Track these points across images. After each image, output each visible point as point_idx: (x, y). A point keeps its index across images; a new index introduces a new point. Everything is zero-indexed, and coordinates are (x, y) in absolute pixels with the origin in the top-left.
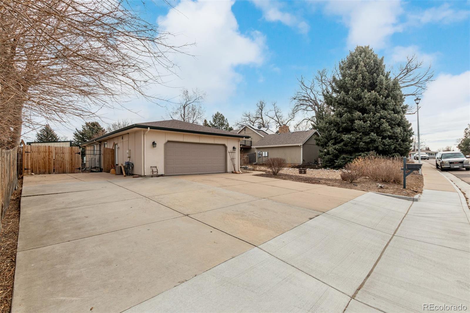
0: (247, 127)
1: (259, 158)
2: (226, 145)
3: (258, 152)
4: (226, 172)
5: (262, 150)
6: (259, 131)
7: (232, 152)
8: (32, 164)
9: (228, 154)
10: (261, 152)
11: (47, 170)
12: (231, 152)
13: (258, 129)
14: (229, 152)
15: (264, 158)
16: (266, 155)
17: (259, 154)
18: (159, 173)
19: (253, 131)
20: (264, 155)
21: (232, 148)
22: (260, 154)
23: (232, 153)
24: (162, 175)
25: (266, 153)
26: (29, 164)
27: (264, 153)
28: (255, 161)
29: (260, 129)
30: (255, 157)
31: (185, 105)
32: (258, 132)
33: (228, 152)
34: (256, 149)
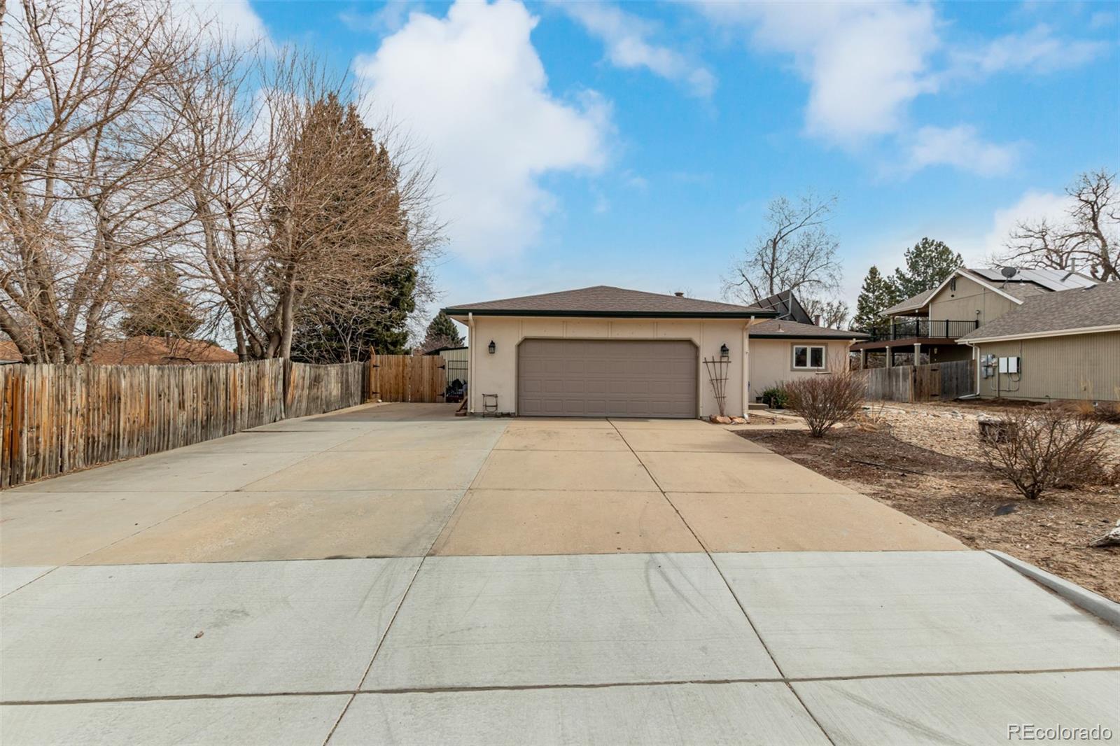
0: (962, 276)
1: (987, 378)
2: (697, 340)
3: (984, 360)
4: (696, 417)
5: (995, 351)
6: (1007, 285)
7: (717, 359)
8: (381, 386)
9: (702, 366)
10: (994, 357)
11: (400, 395)
12: (714, 362)
13: (1005, 278)
14: (706, 362)
15: (1004, 380)
16: (1013, 369)
17: (988, 366)
18: (501, 410)
19: (985, 289)
20: (1003, 369)
21: (720, 349)
22: (991, 366)
23: (717, 365)
24: (508, 415)
25: (1013, 361)
26: (378, 385)
27: (1003, 361)
28: (972, 390)
29: (1011, 276)
30: (973, 374)
31: (775, 239)
32: (1002, 288)
33: (701, 360)
34: (976, 349)
